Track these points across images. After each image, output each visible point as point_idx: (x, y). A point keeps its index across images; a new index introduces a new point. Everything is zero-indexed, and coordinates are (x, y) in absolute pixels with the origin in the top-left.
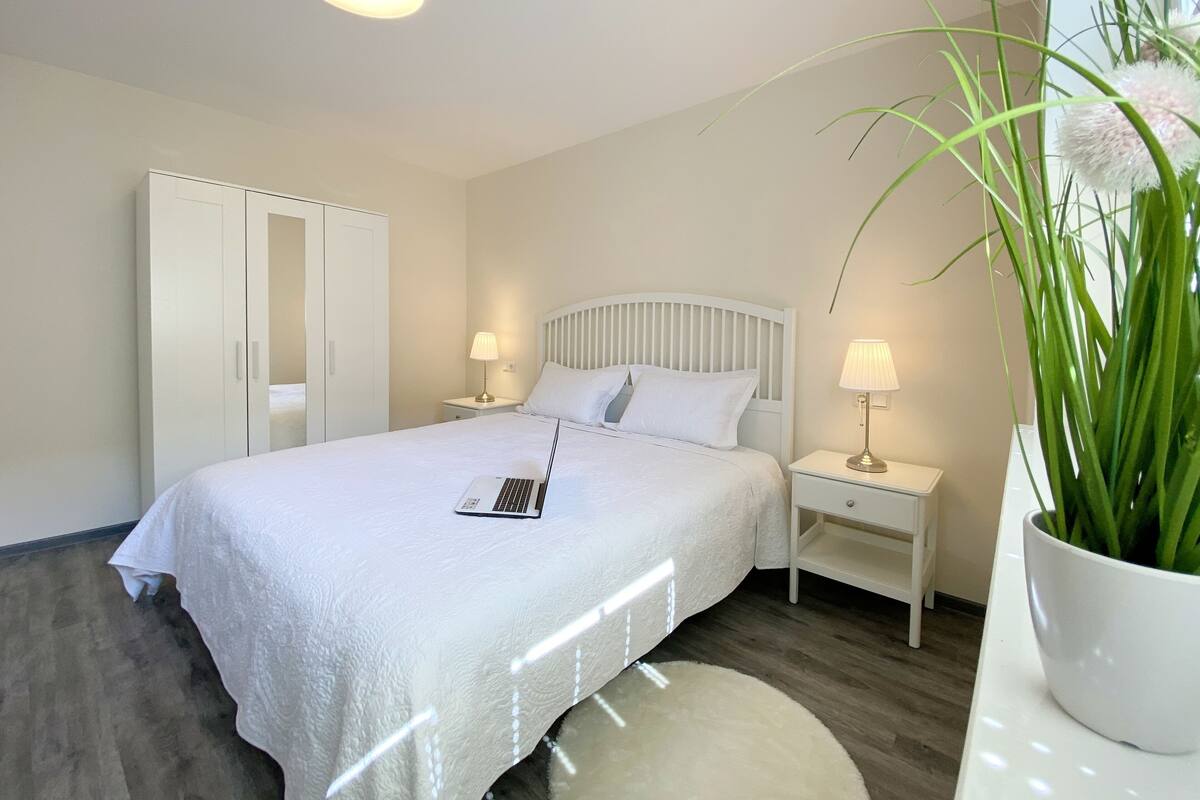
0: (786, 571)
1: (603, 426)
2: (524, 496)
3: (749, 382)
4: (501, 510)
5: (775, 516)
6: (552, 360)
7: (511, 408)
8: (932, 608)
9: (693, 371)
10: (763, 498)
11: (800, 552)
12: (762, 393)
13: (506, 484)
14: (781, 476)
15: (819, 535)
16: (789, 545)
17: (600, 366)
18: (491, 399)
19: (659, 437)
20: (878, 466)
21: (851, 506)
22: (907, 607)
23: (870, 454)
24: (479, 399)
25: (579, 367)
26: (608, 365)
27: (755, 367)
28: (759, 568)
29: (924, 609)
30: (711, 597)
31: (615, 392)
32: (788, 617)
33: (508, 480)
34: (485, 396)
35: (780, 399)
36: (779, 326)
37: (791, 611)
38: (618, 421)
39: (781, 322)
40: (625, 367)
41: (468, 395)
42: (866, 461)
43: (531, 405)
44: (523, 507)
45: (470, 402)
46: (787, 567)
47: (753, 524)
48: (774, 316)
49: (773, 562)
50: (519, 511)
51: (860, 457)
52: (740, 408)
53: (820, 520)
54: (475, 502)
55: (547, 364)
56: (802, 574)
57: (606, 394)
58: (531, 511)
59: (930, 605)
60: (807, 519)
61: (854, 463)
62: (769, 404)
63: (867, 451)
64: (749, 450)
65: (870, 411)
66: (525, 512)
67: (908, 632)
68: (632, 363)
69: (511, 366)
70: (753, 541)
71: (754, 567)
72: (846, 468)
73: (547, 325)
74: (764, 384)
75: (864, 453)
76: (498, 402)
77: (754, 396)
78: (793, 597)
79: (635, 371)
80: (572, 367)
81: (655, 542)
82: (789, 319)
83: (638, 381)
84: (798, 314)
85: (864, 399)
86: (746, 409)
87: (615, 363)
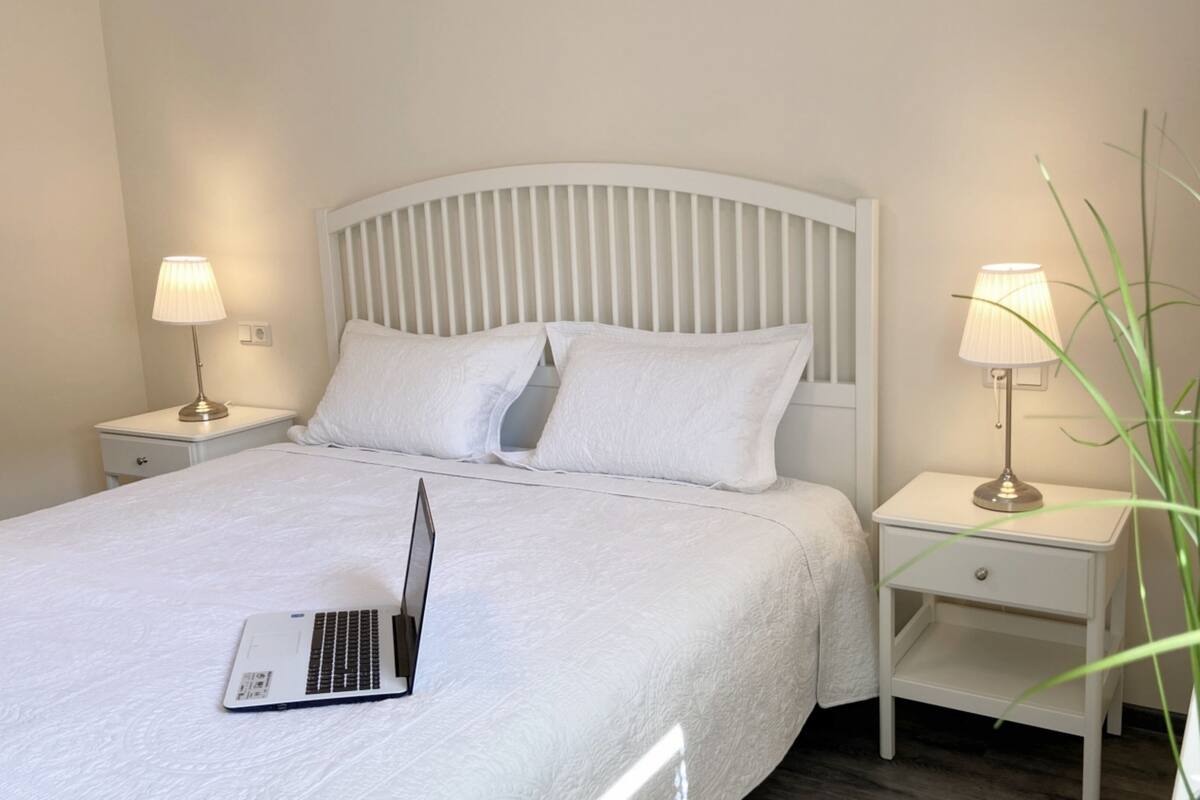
0: (874, 703)
1: (499, 462)
2: (365, 652)
3: (792, 350)
4: (326, 689)
5: (851, 608)
6: (363, 316)
7: (277, 432)
8: (1118, 732)
9: (683, 331)
10: (829, 577)
11: (897, 665)
12: (818, 371)
13: (318, 627)
14: (857, 527)
15: (928, 628)
16: (877, 656)
17: (479, 327)
18: (218, 412)
19: (620, 475)
20: (1029, 499)
21: (982, 578)
22: (1078, 741)
23: (1014, 479)
24: (189, 415)
25: (429, 330)
26: (496, 323)
27: (804, 320)
28: (826, 705)
29: (1106, 737)
30: (745, 779)
31: (518, 383)
32: (881, 788)
33: (319, 617)
34: (203, 407)
35: (852, 380)
36: (848, 237)
37: (885, 775)
38: (534, 447)
39: (850, 228)
40: (536, 327)
41: (154, 405)
42: (1008, 491)
43: (325, 422)
44: (370, 678)
45: (167, 422)
46: (875, 695)
47: (812, 630)
48: (837, 215)
49: (849, 691)
50: (365, 686)
51: (996, 487)
52: (779, 404)
53: (928, 603)
54: (262, 681)
55: (350, 325)
56: (901, 705)
57: (500, 388)
58: (389, 683)
59: (1116, 728)
60: (907, 604)
61: (985, 496)
62: (832, 392)
63: (1008, 473)
64: (797, 483)
65: (1014, 393)
66: (377, 685)
67: (1080, 782)
68: (550, 317)
69: (260, 332)
70: (814, 658)
71: (817, 705)
72: (973, 506)
73: (341, 234)
74: (821, 352)
75: (1003, 476)
76: (239, 418)
77: (804, 377)
78: (887, 749)
79: (560, 335)
80: (412, 329)
81: (642, 704)
82: (865, 220)
83: (568, 359)
84: (882, 209)
85: (1002, 373)
86: (791, 404)
87: (514, 319)
